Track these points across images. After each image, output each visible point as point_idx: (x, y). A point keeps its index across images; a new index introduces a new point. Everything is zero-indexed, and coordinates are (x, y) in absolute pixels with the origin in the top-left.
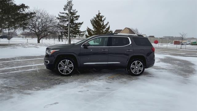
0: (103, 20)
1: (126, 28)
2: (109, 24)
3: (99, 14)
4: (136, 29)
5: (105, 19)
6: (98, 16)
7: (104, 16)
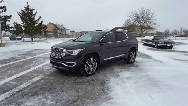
0: (34, 14)
1: (49, 23)
2: (41, 18)
3: (28, 6)
4: (61, 24)
5: (36, 13)
6: (27, 9)
7: (34, 10)
